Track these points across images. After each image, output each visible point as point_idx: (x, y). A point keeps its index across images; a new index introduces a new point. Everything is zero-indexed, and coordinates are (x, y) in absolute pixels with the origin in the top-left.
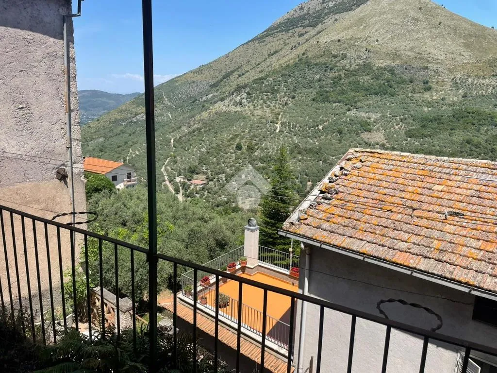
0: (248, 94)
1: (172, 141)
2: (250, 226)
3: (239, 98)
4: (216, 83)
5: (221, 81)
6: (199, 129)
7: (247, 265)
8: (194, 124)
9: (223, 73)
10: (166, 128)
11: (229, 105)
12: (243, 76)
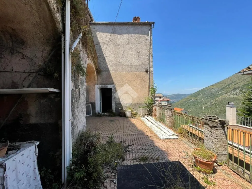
0: (240, 90)
1: (204, 108)
2: (229, 105)
3: (235, 92)
4: (223, 88)
5: (226, 87)
6: (215, 104)
7: (229, 124)
8: (213, 102)
9: (227, 84)
10: (201, 103)
11: (230, 95)
12: (237, 84)
